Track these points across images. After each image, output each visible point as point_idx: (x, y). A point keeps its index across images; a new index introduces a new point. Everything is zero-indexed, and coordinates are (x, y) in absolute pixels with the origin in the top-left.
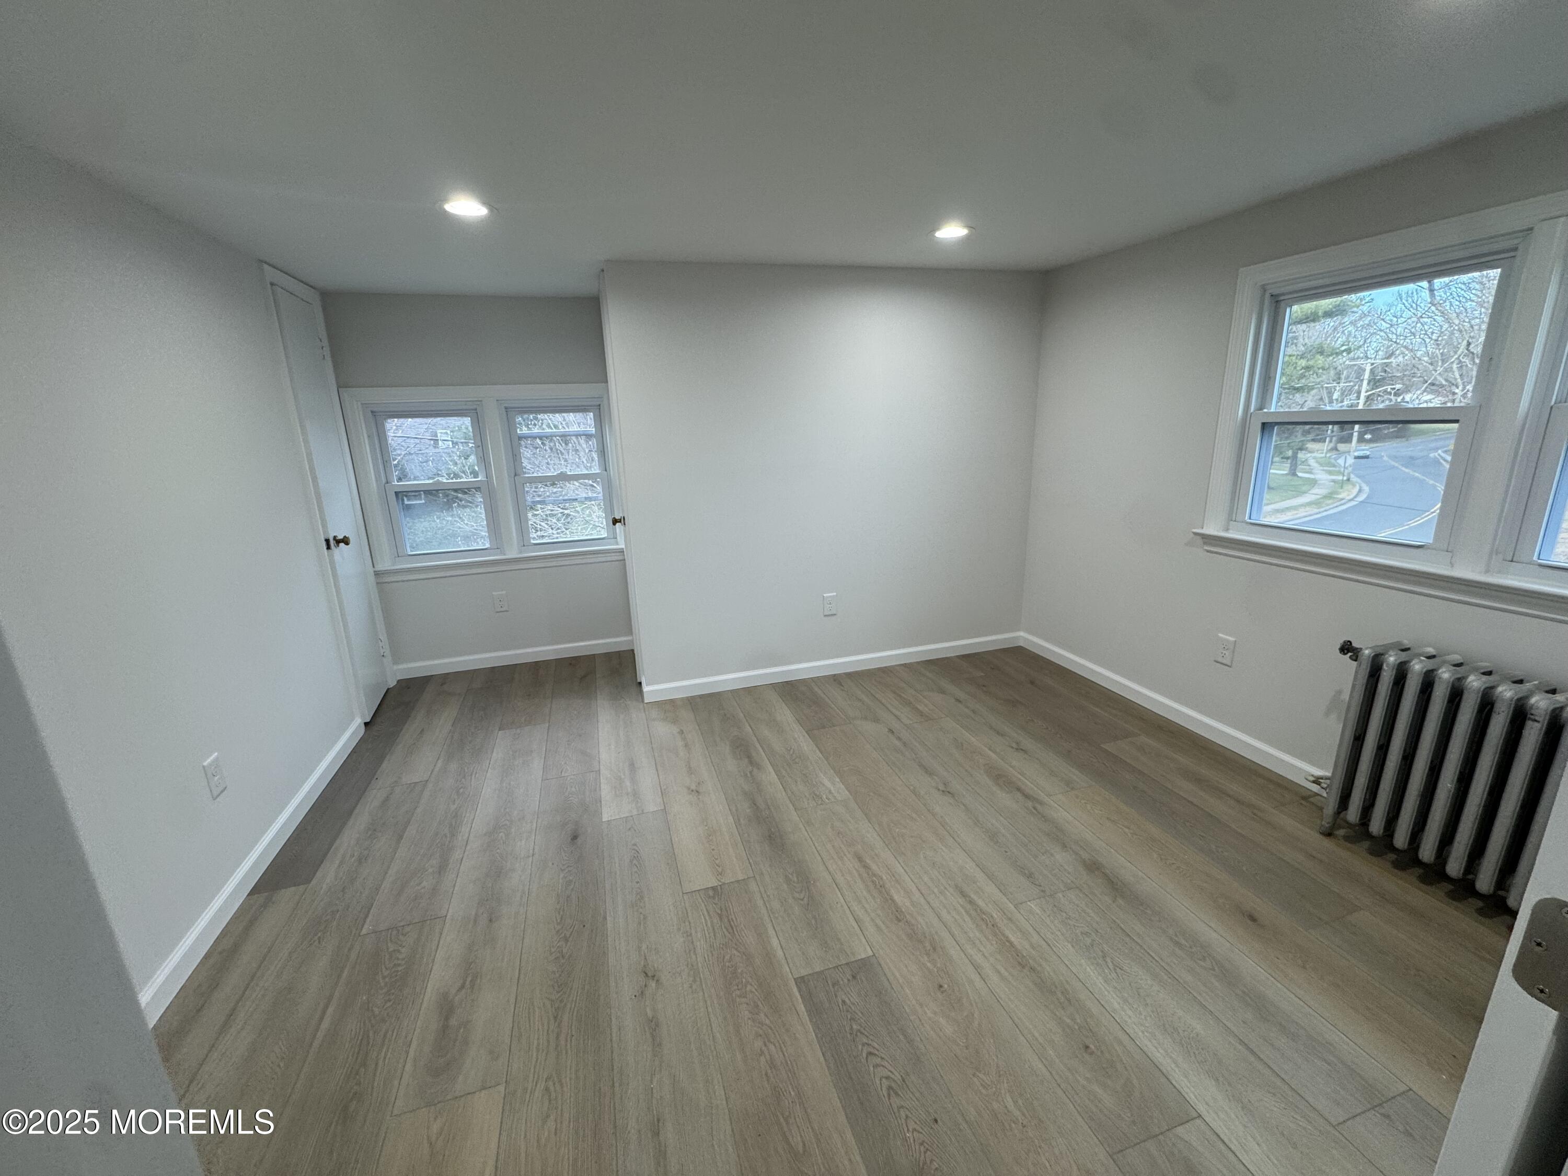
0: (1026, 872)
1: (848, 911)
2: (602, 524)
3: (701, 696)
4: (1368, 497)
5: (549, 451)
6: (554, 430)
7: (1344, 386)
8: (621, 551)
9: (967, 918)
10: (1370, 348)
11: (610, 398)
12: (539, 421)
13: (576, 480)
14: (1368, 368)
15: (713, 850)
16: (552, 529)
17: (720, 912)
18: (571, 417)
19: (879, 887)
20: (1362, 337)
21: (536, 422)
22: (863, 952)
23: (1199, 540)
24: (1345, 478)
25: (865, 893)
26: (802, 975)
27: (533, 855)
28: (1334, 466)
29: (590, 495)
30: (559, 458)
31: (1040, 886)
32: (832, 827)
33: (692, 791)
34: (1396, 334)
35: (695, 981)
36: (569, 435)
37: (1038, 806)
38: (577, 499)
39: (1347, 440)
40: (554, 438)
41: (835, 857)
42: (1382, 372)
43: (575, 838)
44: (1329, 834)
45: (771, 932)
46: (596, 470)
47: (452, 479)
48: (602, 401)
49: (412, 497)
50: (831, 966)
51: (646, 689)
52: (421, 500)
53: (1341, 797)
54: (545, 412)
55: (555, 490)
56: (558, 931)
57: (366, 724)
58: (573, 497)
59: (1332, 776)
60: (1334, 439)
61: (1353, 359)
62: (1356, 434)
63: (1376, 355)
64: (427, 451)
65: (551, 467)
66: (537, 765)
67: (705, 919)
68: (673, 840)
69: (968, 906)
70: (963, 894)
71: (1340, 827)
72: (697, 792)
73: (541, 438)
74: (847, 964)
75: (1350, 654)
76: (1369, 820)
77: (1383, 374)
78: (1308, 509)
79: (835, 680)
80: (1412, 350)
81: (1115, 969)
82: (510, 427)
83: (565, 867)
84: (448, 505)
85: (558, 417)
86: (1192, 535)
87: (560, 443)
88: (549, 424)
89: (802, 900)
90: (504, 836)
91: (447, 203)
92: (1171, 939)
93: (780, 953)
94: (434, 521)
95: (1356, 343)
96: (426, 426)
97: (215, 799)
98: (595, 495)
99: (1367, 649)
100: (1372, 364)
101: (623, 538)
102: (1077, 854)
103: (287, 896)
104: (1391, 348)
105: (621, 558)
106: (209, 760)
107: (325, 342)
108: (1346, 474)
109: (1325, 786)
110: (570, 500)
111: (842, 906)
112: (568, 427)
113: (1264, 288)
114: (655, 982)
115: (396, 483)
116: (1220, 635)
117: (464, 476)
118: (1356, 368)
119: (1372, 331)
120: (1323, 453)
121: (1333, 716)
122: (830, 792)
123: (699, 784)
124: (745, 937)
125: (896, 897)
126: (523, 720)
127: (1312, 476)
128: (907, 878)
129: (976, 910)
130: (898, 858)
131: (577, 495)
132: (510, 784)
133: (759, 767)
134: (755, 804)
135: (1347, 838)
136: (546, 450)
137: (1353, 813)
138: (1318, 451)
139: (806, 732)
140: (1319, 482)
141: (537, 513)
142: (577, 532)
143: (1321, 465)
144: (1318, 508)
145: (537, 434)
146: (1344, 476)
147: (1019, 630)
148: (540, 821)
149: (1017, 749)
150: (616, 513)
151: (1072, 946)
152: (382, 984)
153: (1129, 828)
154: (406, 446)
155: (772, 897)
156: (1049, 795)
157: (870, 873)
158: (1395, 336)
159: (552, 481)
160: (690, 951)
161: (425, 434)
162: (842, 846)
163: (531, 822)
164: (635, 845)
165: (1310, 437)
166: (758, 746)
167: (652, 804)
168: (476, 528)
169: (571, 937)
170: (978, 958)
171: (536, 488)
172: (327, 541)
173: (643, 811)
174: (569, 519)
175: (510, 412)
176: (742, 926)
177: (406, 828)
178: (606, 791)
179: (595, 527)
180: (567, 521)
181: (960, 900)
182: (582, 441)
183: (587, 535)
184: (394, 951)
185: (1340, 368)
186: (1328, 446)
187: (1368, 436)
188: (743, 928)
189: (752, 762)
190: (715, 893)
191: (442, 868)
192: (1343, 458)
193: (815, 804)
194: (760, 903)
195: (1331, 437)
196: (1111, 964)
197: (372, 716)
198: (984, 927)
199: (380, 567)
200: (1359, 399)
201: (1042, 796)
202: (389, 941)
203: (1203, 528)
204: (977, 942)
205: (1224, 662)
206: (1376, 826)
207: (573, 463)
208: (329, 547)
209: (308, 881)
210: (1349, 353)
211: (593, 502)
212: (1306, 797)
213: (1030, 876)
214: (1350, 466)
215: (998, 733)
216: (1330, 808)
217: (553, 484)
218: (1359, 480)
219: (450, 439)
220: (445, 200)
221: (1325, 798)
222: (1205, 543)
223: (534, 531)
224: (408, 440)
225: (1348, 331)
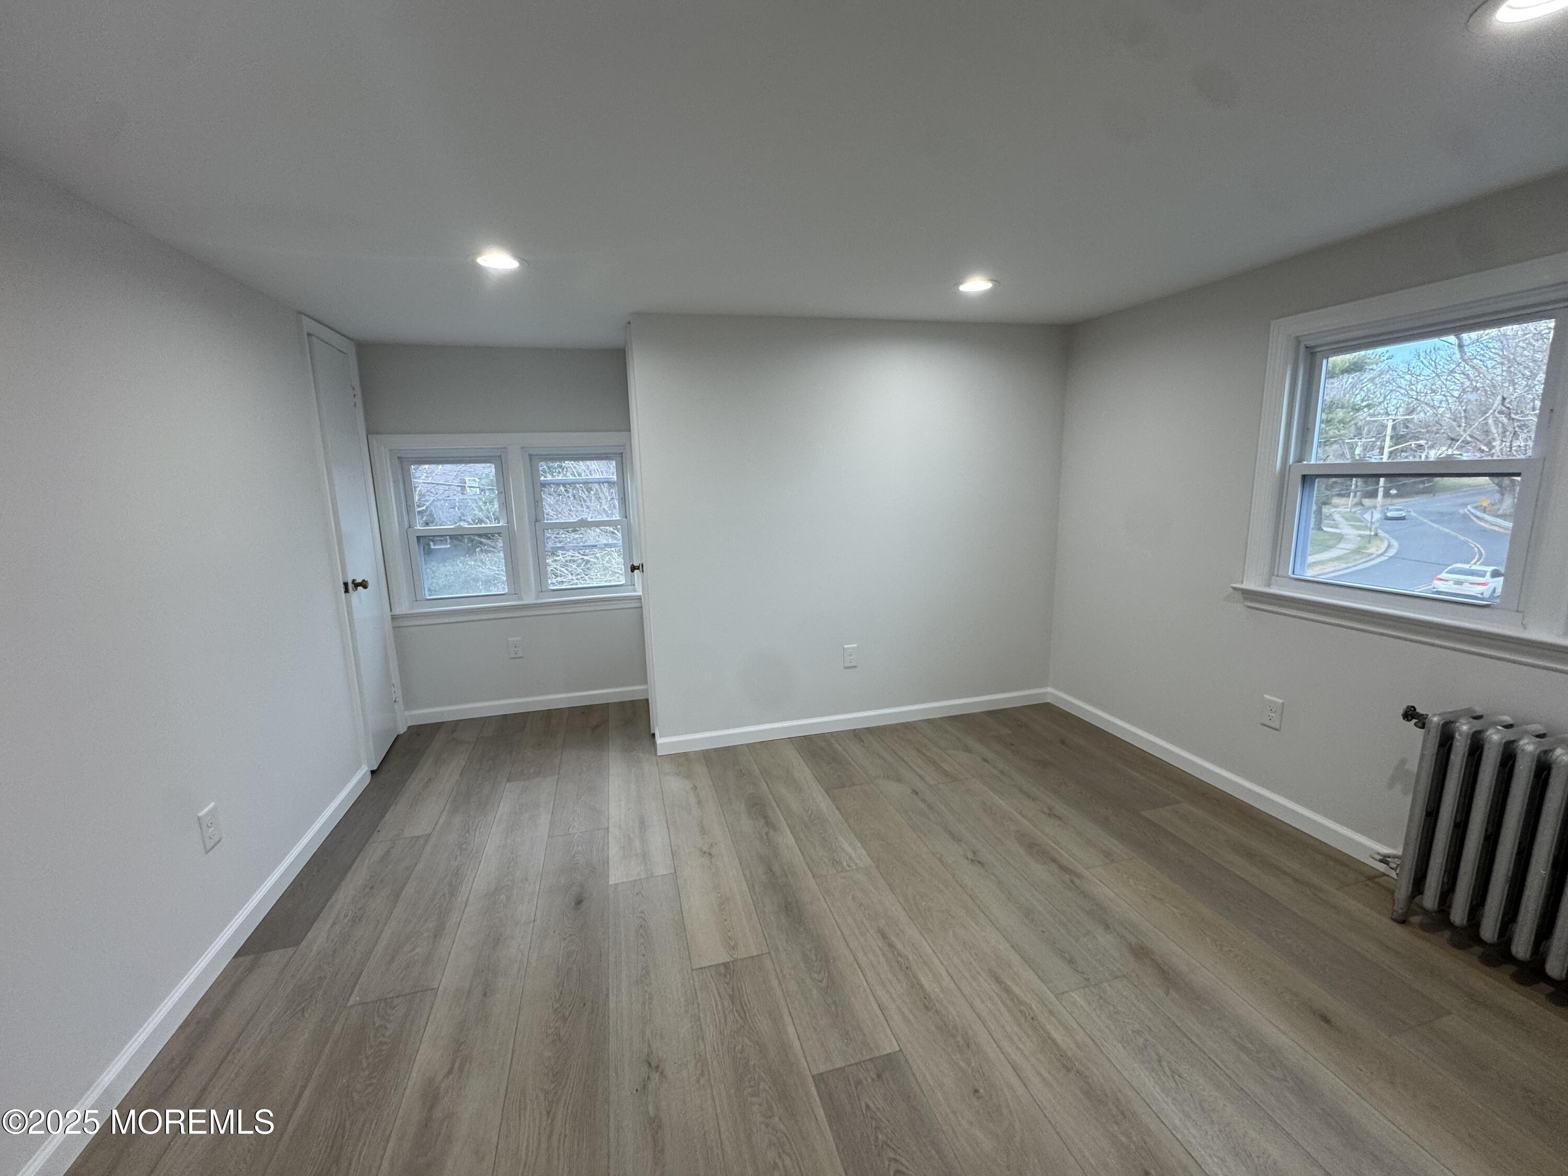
0: (1067, 956)
1: (871, 998)
2: (621, 570)
3: (716, 750)
4: (1397, 553)
5: (572, 498)
6: (578, 478)
7: (1366, 442)
8: (639, 599)
9: (1003, 1009)
10: (1390, 405)
11: (633, 445)
12: (563, 469)
13: (597, 526)
14: (1390, 424)
15: (725, 920)
16: (572, 574)
17: (731, 993)
18: (594, 465)
19: (905, 969)
20: (1381, 394)
21: (560, 470)
22: (889, 1046)
23: (1238, 595)
24: (1373, 533)
25: (889, 976)
26: (821, 1072)
27: (534, 921)
28: (1360, 521)
29: (611, 541)
30: (582, 505)
31: (1083, 973)
32: (854, 898)
33: (704, 853)
34: (1416, 392)
35: (702, 1074)
36: (591, 483)
37: (1076, 881)
38: (596, 546)
39: (1373, 494)
40: (577, 485)
41: (857, 932)
42: (1404, 428)
43: (579, 902)
44: (1402, 921)
45: (787, 1019)
46: (617, 517)
47: (477, 524)
48: (625, 449)
49: (438, 542)
50: (853, 1062)
51: (659, 741)
52: (446, 544)
53: (1415, 879)
54: (570, 459)
55: (577, 536)
56: (556, 1009)
57: (373, 772)
58: (594, 544)
59: (1403, 854)
60: (1358, 494)
61: (1373, 415)
62: (1381, 490)
63: (1397, 412)
64: (455, 497)
65: (573, 513)
66: (544, 820)
67: (716, 1001)
68: (683, 907)
69: (1004, 995)
70: (998, 980)
71: (1416, 914)
72: (710, 854)
73: (564, 485)
74: (871, 1060)
75: (1414, 721)
76: (1450, 907)
77: (1405, 430)
78: (1335, 564)
79: (855, 736)
80: (1433, 407)
81: (1173, 1077)
82: (533, 473)
83: (567, 935)
84: (471, 552)
85: (582, 466)
86: (1232, 590)
87: (583, 491)
88: (573, 472)
89: (821, 981)
90: (505, 897)
91: (479, 256)
92: (1235, 1041)
93: (796, 1044)
94: (458, 565)
95: (1375, 400)
96: (455, 474)
97: (207, 853)
98: (615, 542)
99: (1435, 715)
100: (1394, 420)
101: (641, 584)
102: (1122, 937)
103: (276, 957)
104: (1412, 405)
105: (638, 605)
106: (206, 810)
107: (358, 391)
108: (1373, 529)
109: (1394, 866)
110: (589, 546)
111: (865, 990)
112: (591, 475)
113: (1298, 340)
114: (658, 1074)
115: (418, 528)
116: (1267, 696)
117: (488, 522)
118: (1376, 424)
119: (1391, 388)
120: (1348, 508)
121: (1399, 786)
122: (851, 858)
123: (712, 845)
124: (759, 1024)
125: (924, 981)
126: (532, 771)
127: (1338, 531)
128: (935, 959)
129: (1012, 1000)
130: (926, 936)
131: (598, 541)
132: (514, 841)
133: (775, 829)
134: (771, 871)
135: (1422, 926)
136: (569, 497)
137: (1430, 899)
138: (1343, 505)
139: (826, 791)
140: (1347, 537)
141: (558, 558)
142: (597, 579)
143: (1347, 519)
144: (1346, 563)
145: (560, 481)
146: (1371, 531)
147: (1046, 685)
148: (543, 882)
149: (1049, 815)
150: (634, 559)
151: (1123, 1046)
152: (365, 1065)
153: (1177, 908)
154: (435, 492)
155: (788, 977)
156: (1087, 868)
157: (896, 953)
158: (1415, 393)
159: (574, 527)
160: (698, 1038)
161: (454, 481)
162: (865, 920)
163: (534, 883)
164: (642, 912)
165: (1336, 490)
166: (775, 805)
167: (662, 869)
168: (497, 572)
169: (570, 1016)
170: (1017, 1057)
171: (558, 534)
172: (346, 584)
173: (652, 873)
174: (589, 565)
175: (533, 459)
176: (756, 1010)
177: (405, 885)
178: (614, 851)
179: (614, 573)
180: (587, 567)
181: (994, 987)
182: (605, 490)
183: (605, 581)
184: (381, 1026)
185: (1360, 424)
186: (1352, 501)
187: (1393, 492)
188: (757, 1013)
189: (769, 823)
190: (727, 970)
191: (438, 934)
192: (1370, 512)
193: (835, 872)
194: (775, 983)
195: (1355, 493)
196: (1167, 1068)
197: (379, 763)
198: (1023, 1020)
199: (398, 611)
200: (1382, 454)
201: (1080, 869)
202: (376, 1013)
203: (1242, 583)
204: (1015, 1038)
205: (1272, 725)
206: (1459, 914)
207: (595, 510)
208: (347, 591)
209: (297, 943)
210: (1370, 409)
211: (613, 549)
212: (1372, 878)
213: (1071, 961)
214: (1377, 521)
215: (1029, 797)
216: (1403, 890)
217: (575, 531)
218: (1387, 536)
219: (477, 486)
220: (478, 254)
221: (1396, 880)
222: (1245, 599)
223: (554, 577)
224: (438, 487)
225: (1367, 388)
